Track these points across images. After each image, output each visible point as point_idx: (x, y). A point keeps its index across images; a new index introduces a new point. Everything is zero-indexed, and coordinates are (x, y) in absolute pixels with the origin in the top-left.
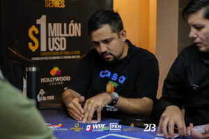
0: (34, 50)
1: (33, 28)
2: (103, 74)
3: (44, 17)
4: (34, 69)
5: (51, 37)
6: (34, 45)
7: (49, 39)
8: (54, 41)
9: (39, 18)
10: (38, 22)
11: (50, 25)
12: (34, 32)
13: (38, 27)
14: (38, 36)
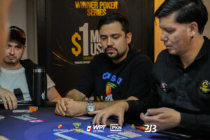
0: (77, 55)
1: (76, 35)
3: (86, 25)
5: (93, 43)
6: (76, 50)
7: (92, 45)
8: (96, 46)
9: (82, 25)
10: (81, 29)
11: (92, 32)
12: (76, 39)
13: (81, 34)
14: (81, 43)
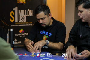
0: (12, 22)
1: (12, 12)
2: (42, 32)
3: (17, 7)
4: (12, 30)
5: (20, 16)
6: (12, 19)
7: (19, 17)
8: (21, 18)
9: (15, 8)
10: (14, 9)
11: (19, 11)
12: (12, 14)
13: (14, 12)
14: (14, 16)
